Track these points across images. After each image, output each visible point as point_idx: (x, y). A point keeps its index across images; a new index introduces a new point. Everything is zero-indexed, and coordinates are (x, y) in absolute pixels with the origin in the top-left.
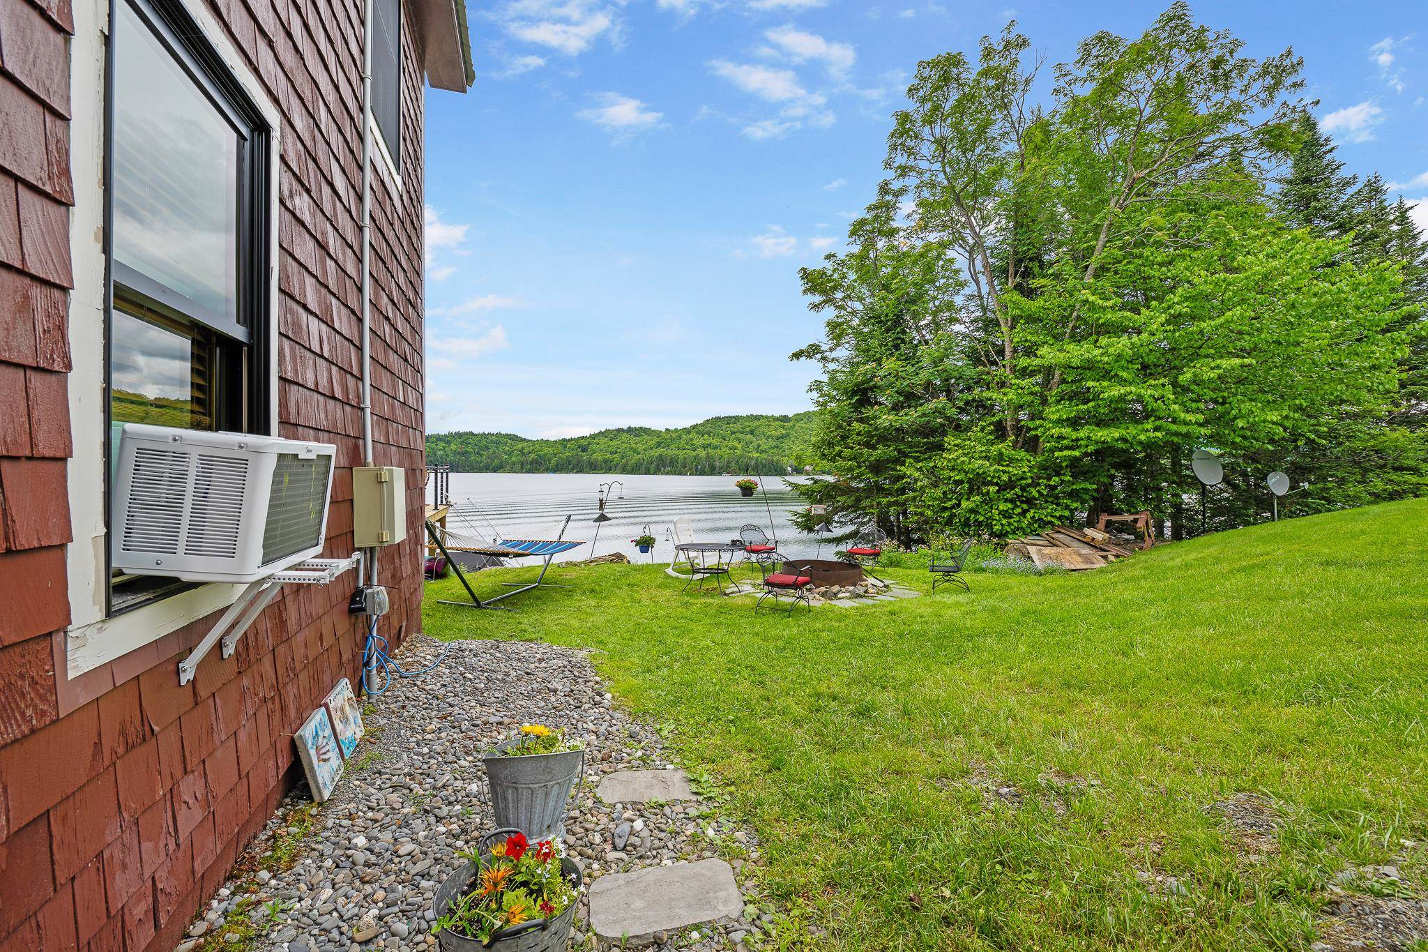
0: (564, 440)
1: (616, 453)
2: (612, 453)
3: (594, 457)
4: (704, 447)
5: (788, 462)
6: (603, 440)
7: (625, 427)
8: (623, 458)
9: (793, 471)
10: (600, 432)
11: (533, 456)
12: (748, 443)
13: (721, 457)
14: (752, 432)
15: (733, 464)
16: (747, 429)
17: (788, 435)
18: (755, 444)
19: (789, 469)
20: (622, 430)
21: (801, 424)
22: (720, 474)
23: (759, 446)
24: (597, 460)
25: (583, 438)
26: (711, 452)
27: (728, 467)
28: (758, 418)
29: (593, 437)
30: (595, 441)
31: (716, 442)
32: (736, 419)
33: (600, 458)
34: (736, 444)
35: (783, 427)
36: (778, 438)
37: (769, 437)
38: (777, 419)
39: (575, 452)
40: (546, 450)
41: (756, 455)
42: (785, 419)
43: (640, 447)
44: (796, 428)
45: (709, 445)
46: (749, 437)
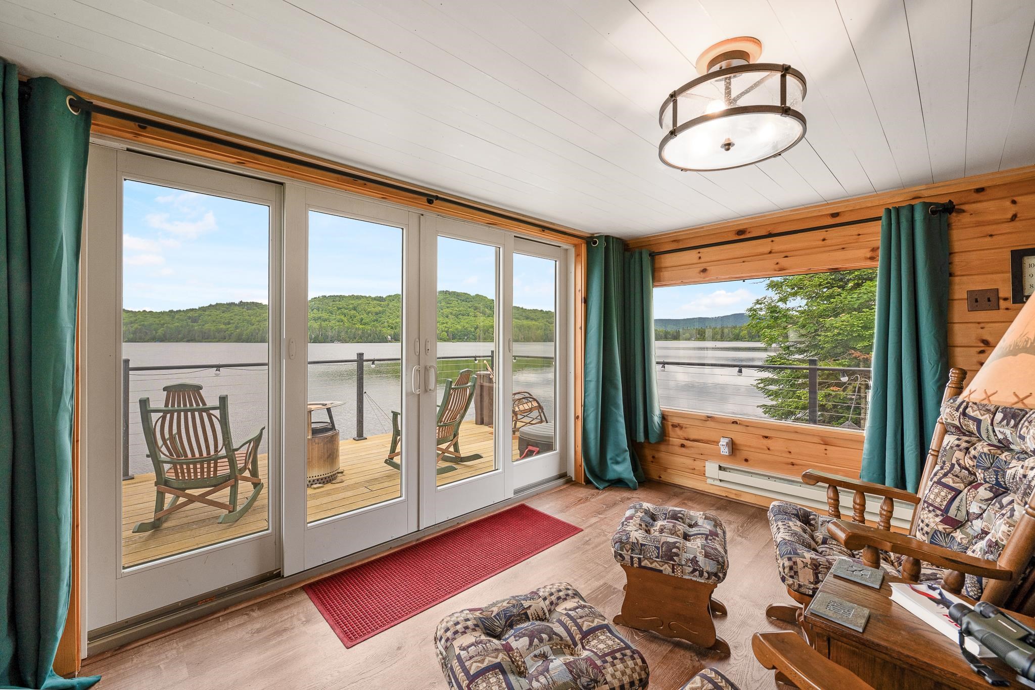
0: (171, 311)
1: (229, 323)
2: (225, 324)
3: (207, 326)
4: (315, 319)
5: (388, 333)
6: (214, 313)
7: (237, 302)
8: (236, 328)
9: (391, 338)
10: (211, 305)
11: (136, 326)
12: (352, 317)
13: (332, 328)
14: (355, 309)
15: (343, 334)
16: (351, 306)
17: (383, 312)
18: (359, 317)
19: (389, 337)
20: (233, 304)
21: (393, 303)
22: (332, 341)
23: (362, 319)
24: (209, 330)
25: (192, 310)
26: (324, 324)
27: (339, 336)
28: (358, 297)
29: (203, 309)
30: (207, 313)
31: (325, 315)
32: (341, 297)
33: (213, 328)
34: (342, 317)
35: (380, 305)
36: (377, 314)
37: (369, 312)
38: (375, 299)
39: (185, 323)
40: (151, 320)
41: (361, 326)
42: (380, 299)
43: (254, 319)
44: (390, 306)
45: (320, 318)
46: (353, 312)
